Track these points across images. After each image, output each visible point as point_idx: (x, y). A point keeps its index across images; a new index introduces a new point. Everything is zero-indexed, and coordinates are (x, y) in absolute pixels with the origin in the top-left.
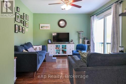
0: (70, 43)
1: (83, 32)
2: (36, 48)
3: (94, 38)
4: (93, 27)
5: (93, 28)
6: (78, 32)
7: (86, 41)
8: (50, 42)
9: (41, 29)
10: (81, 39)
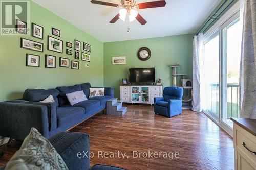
0: (156, 85)
1: (178, 65)
2: (95, 92)
3: (199, 75)
4: (197, 56)
5: (197, 58)
6: (169, 66)
7: (184, 81)
8: (125, 82)
9: (113, 63)
10: (175, 78)
